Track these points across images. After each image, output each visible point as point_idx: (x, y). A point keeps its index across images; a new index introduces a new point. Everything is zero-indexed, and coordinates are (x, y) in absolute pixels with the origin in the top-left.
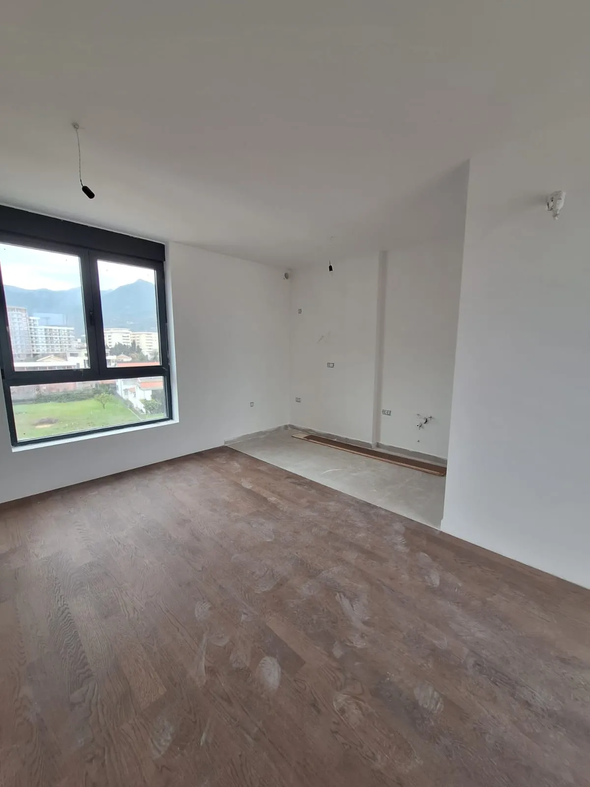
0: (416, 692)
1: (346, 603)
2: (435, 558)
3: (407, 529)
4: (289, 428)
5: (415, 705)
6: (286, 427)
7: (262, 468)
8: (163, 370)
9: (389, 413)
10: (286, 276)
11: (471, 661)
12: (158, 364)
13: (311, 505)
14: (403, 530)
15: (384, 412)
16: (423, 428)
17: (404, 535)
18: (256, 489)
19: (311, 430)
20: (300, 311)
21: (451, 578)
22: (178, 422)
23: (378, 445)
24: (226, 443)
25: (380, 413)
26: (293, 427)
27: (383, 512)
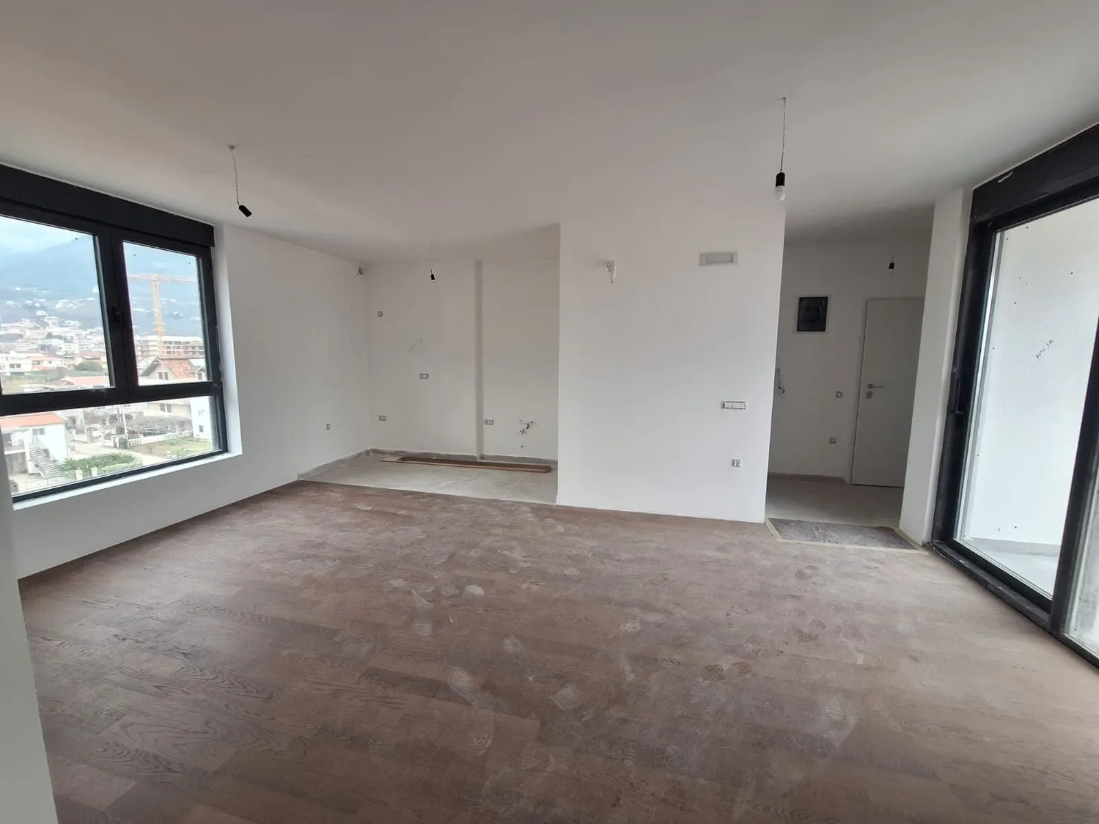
0: (565, 572)
1: (507, 553)
2: (557, 519)
3: (532, 509)
4: (371, 454)
5: (566, 575)
6: (368, 453)
7: (368, 492)
8: (213, 388)
9: (492, 423)
10: (360, 272)
11: (590, 555)
12: (204, 379)
13: (444, 509)
14: (530, 510)
15: (486, 422)
16: (526, 433)
17: (531, 512)
18: (379, 508)
19: (403, 452)
20: (380, 314)
21: (569, 526)
22: (241, 453)
23: (482, 457)
24: (300, 476)
25: (482, 422)
26: (376, 452)
27: (509, 503)
